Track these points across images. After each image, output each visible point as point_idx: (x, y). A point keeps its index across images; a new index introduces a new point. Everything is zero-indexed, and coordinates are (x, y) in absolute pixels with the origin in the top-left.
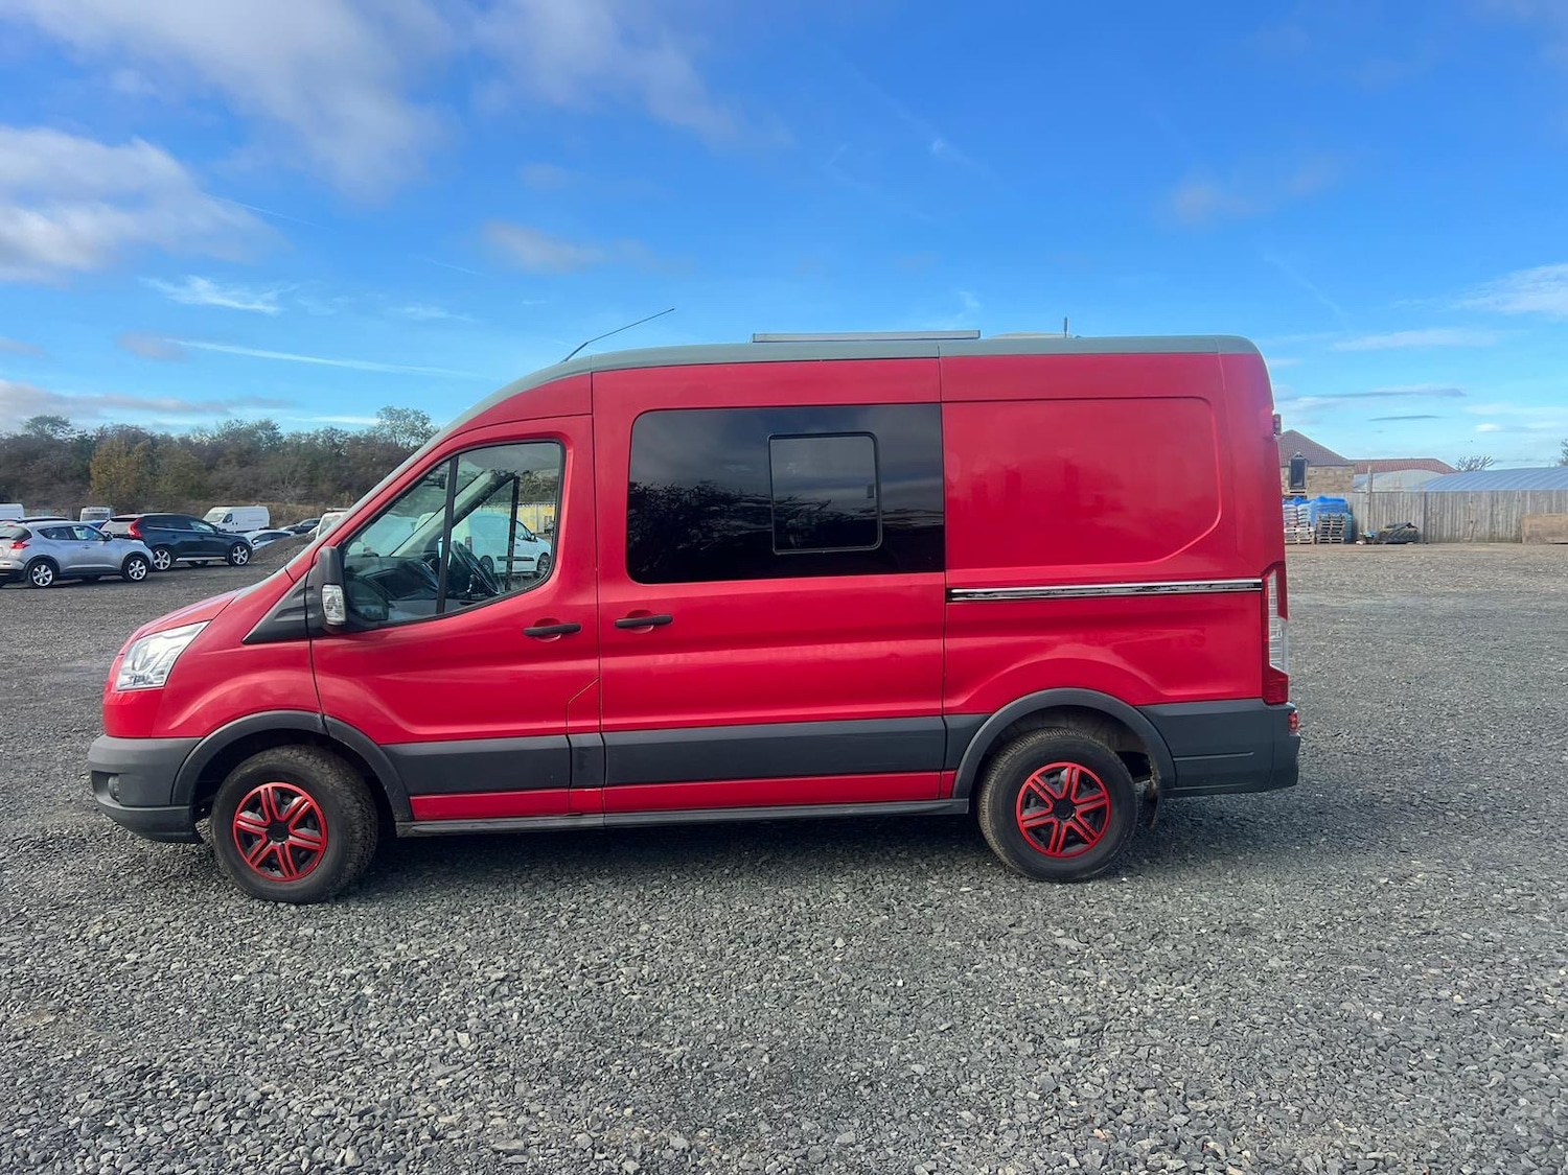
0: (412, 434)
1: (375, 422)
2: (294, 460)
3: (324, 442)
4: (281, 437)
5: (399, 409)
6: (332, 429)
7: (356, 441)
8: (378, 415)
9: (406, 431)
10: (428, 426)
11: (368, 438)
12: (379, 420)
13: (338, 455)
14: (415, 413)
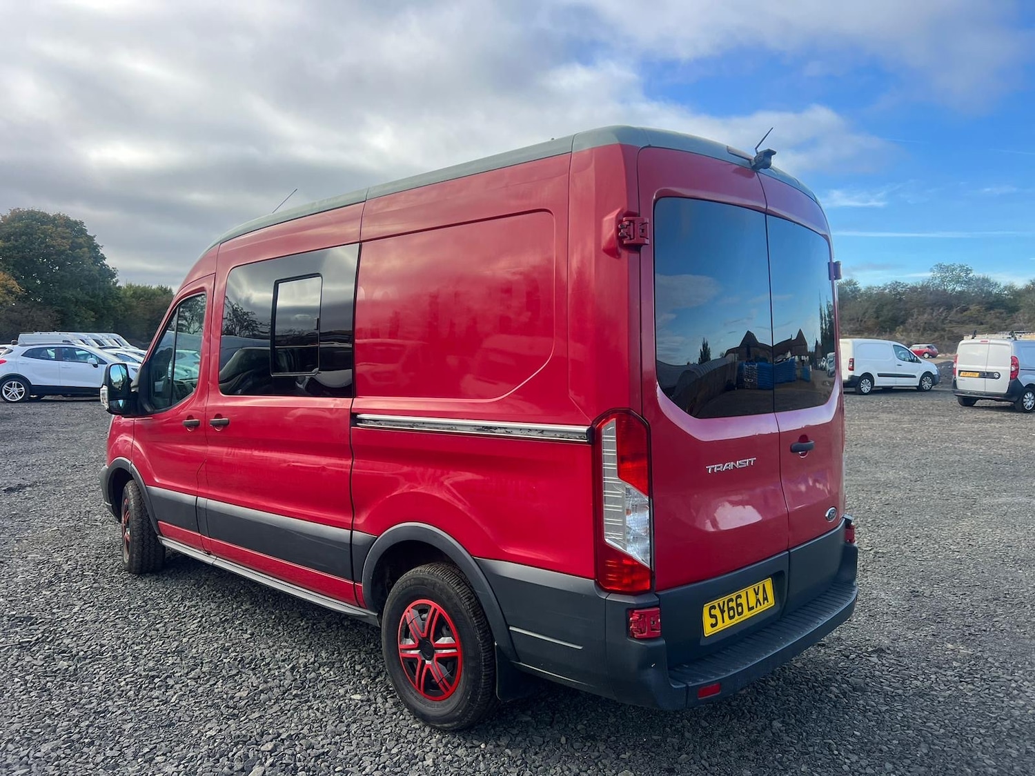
0: (958, 282)
1: (929, 275)
2: (867, 305)
3: (890, 291)
4: (860, 290)
5: (948, 264)
6: (896, 282)
7: (914, 289)
8: (931, 270)
9: (952, 280)
10: (971, 275)
11: (923, 287)
12: (932, 273)
13: (900, 299)
14: (961, 267)
